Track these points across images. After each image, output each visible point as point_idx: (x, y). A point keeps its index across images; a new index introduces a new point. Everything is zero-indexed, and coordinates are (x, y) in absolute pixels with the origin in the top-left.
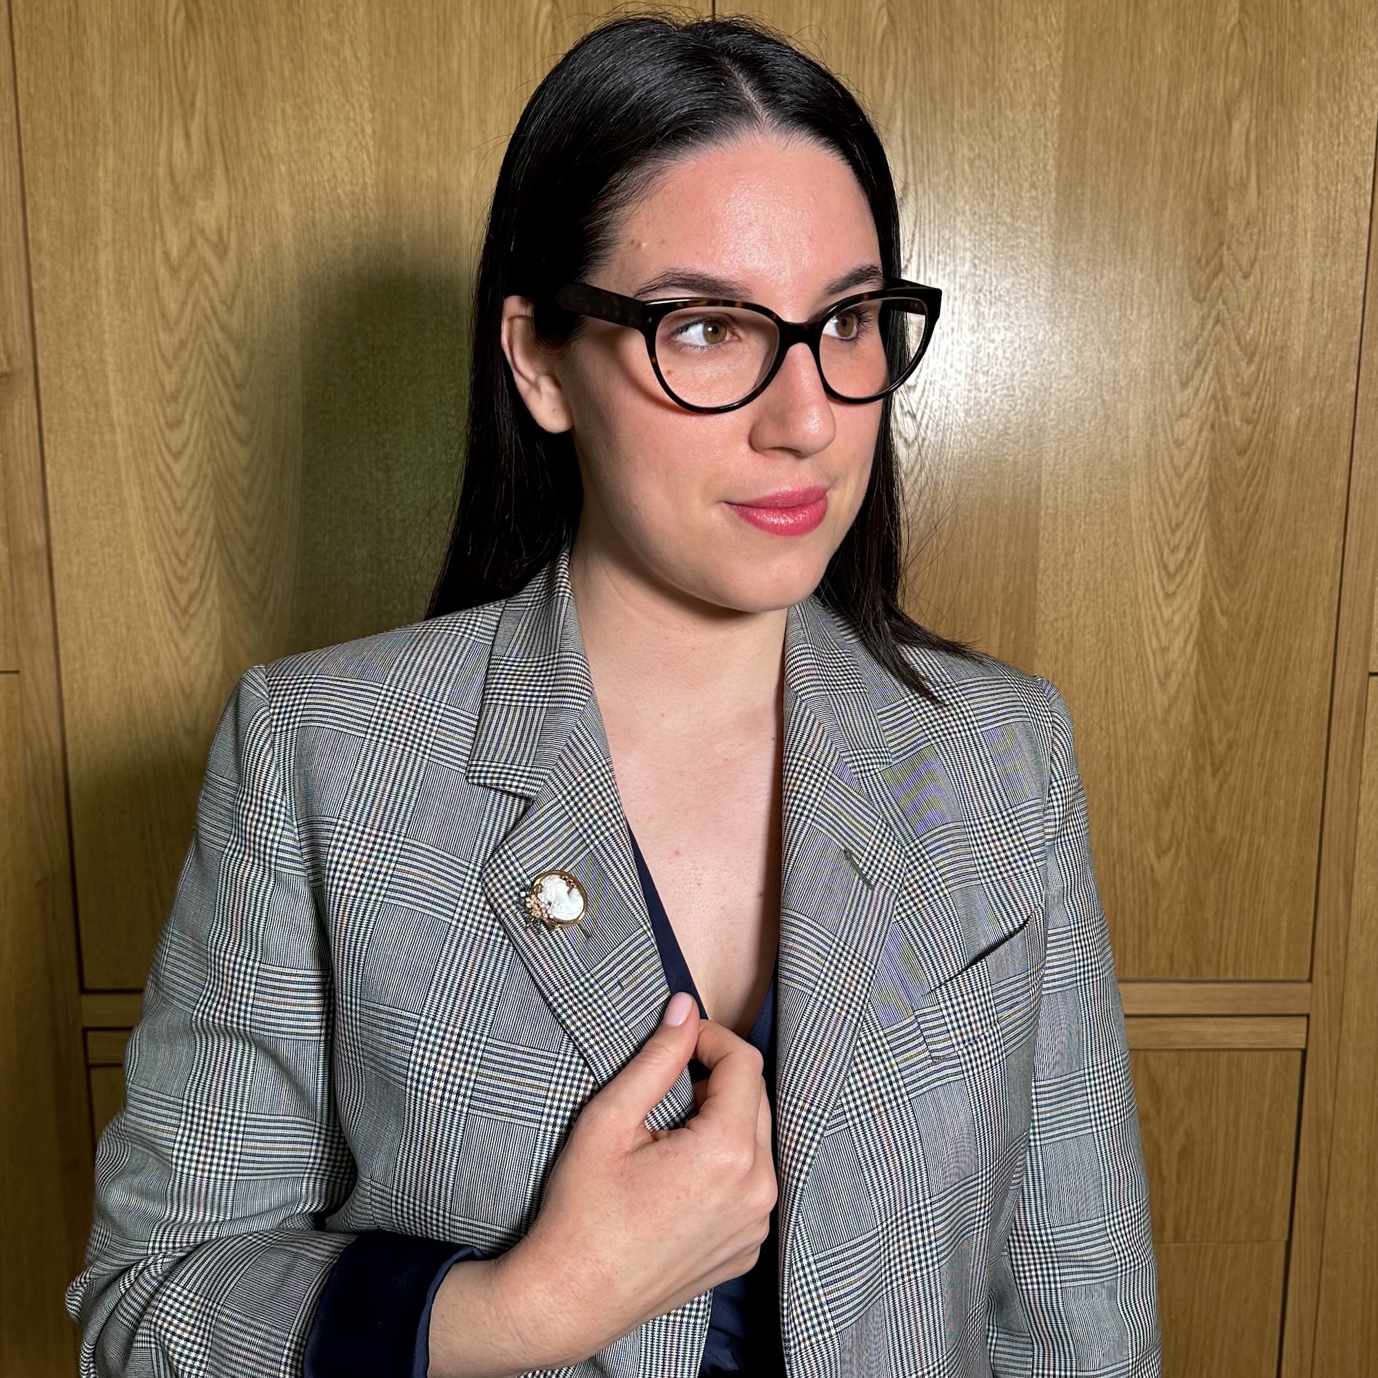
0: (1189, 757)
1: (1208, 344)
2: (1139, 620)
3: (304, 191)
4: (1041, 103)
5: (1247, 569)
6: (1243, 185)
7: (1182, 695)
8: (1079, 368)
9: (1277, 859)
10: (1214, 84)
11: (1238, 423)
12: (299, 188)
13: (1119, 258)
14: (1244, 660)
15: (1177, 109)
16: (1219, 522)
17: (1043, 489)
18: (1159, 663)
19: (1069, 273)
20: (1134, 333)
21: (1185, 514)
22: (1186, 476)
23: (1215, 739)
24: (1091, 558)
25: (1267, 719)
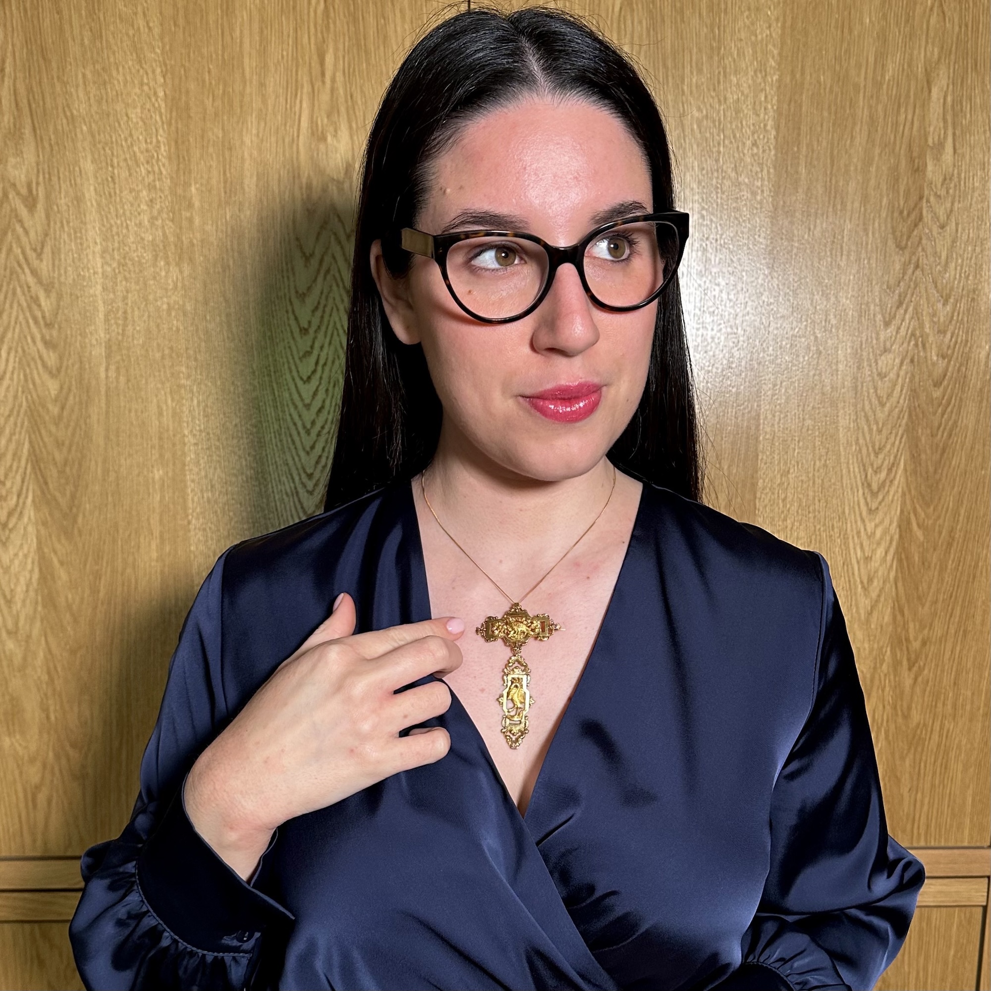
0: (889, 652)
1: (909, 287)
2: (846, 534)
3: (104, 149)
4: (762, 69)
5: (941, 487)
6: (941, 145)
7: (882, 599)
8: (795, 309)
9: (964, 742)
10: (916, 52)
11: (935, 358)
12: (99, 146)
13: (831, 209)
14: (938, 567)
15: (883, 76)
16: (917, 446)
17: (762, 417)
18: (862, 570)
19: (786, 223)
20: (843, 277)
21: (887, 439)
22: (888, 405)
23: (911, 638)
24: (804, 478)
25: (957, 620)
